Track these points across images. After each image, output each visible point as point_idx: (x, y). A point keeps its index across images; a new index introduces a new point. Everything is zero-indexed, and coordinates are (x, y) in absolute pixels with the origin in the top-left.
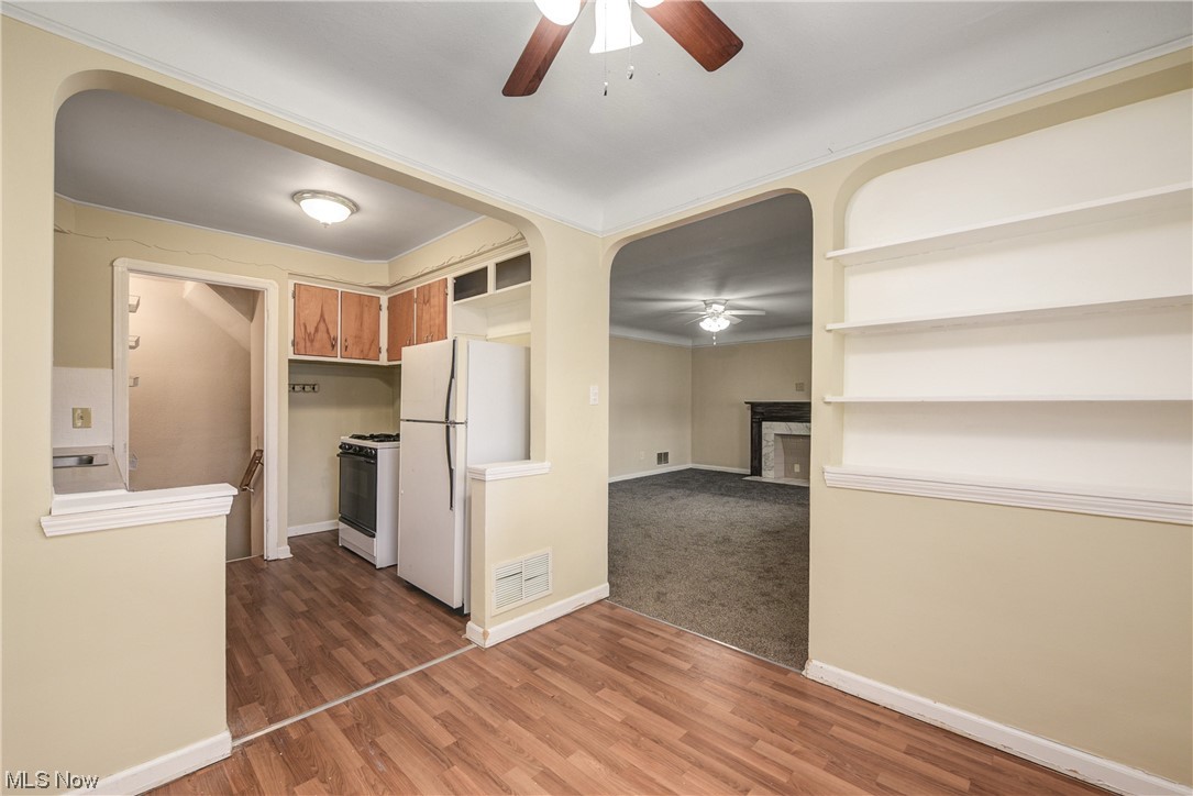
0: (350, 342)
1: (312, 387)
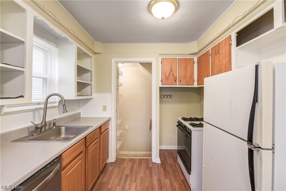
0: (182, 78)
1: (170, 96)
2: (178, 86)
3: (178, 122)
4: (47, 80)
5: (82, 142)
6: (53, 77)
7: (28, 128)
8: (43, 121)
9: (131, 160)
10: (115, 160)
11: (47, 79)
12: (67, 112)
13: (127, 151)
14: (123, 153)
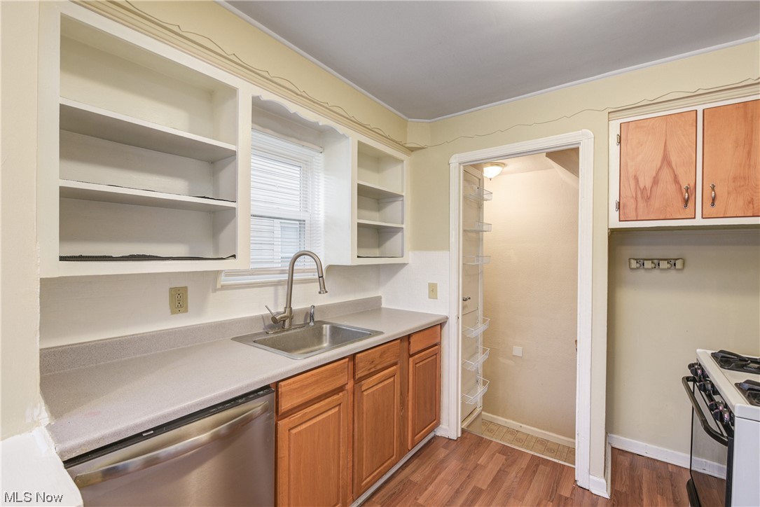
0: (721, 190)
1: (673, 262)
2: (699, 221)
3: (691, 366)
4: (304, 224)
5: (338, 365)
6: (317, 216)
7: (263, 318)
8: (286, 308)
9: (504, 450)
10: (459, 436)
11: (304, 221)
12: (326, 292)
13: (518, 422)
14: (506, 422)
